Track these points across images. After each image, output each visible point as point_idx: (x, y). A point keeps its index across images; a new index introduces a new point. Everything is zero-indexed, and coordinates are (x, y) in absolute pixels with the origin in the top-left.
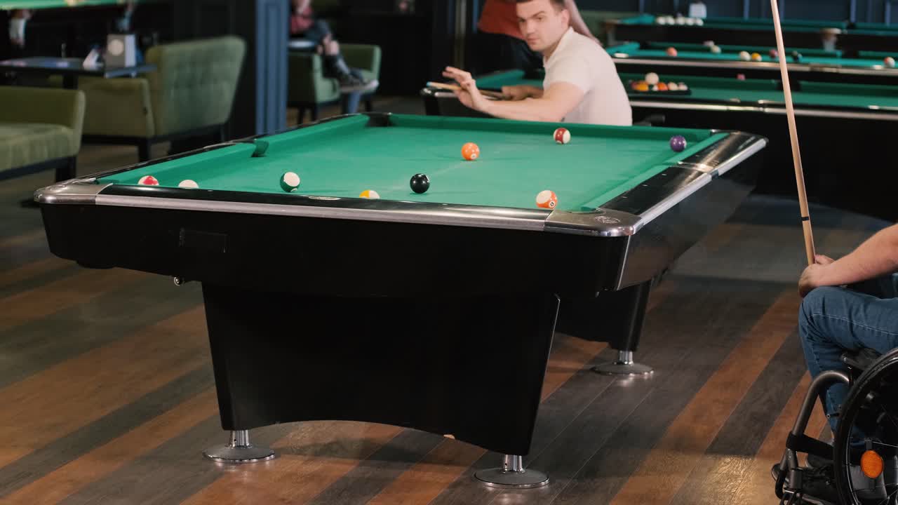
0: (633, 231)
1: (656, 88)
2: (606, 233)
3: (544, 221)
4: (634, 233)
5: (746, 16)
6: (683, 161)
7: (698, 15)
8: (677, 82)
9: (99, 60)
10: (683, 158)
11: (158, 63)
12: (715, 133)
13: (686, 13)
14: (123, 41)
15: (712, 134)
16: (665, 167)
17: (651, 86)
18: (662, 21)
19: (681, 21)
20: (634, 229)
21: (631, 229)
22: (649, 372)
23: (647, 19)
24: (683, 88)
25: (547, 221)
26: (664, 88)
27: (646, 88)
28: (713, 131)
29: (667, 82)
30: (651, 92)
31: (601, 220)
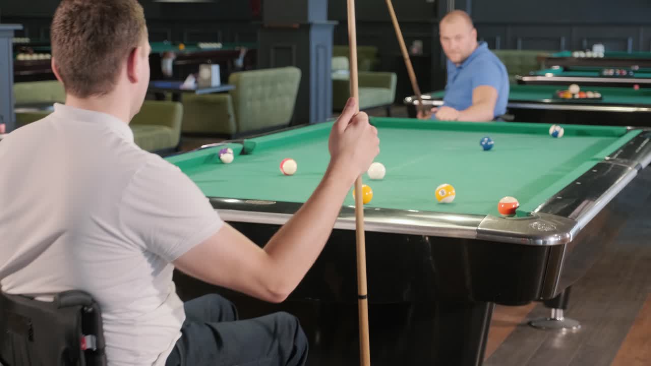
0: (570, 238)
1: (577, 96)
2: (541, 242)
3: (475, 228)
4: (571, 240)
5: (630, 51)
6: (609, 156)
7: (598, 51)
8: (593, 92)
9: (196, 82)
10: (609, 154)
11: (237, 84)
12: (630, 130)
13: (591, 50)
14: (210, 69)
15: (628, 131)
16: (594, 163)
17: (573, 95)
18: (577, 54)
19: (589, 54)
20: (570, 235)
21: (568, 236)
22: (577, 326)
23: (566, 54)
24: (598, 95)
25: (479, 228)
26: (583, 95)
27: (570, 96)
28: (629, 128)
29: (585, 91)
30: (573, 99)
31: (536, 227)
